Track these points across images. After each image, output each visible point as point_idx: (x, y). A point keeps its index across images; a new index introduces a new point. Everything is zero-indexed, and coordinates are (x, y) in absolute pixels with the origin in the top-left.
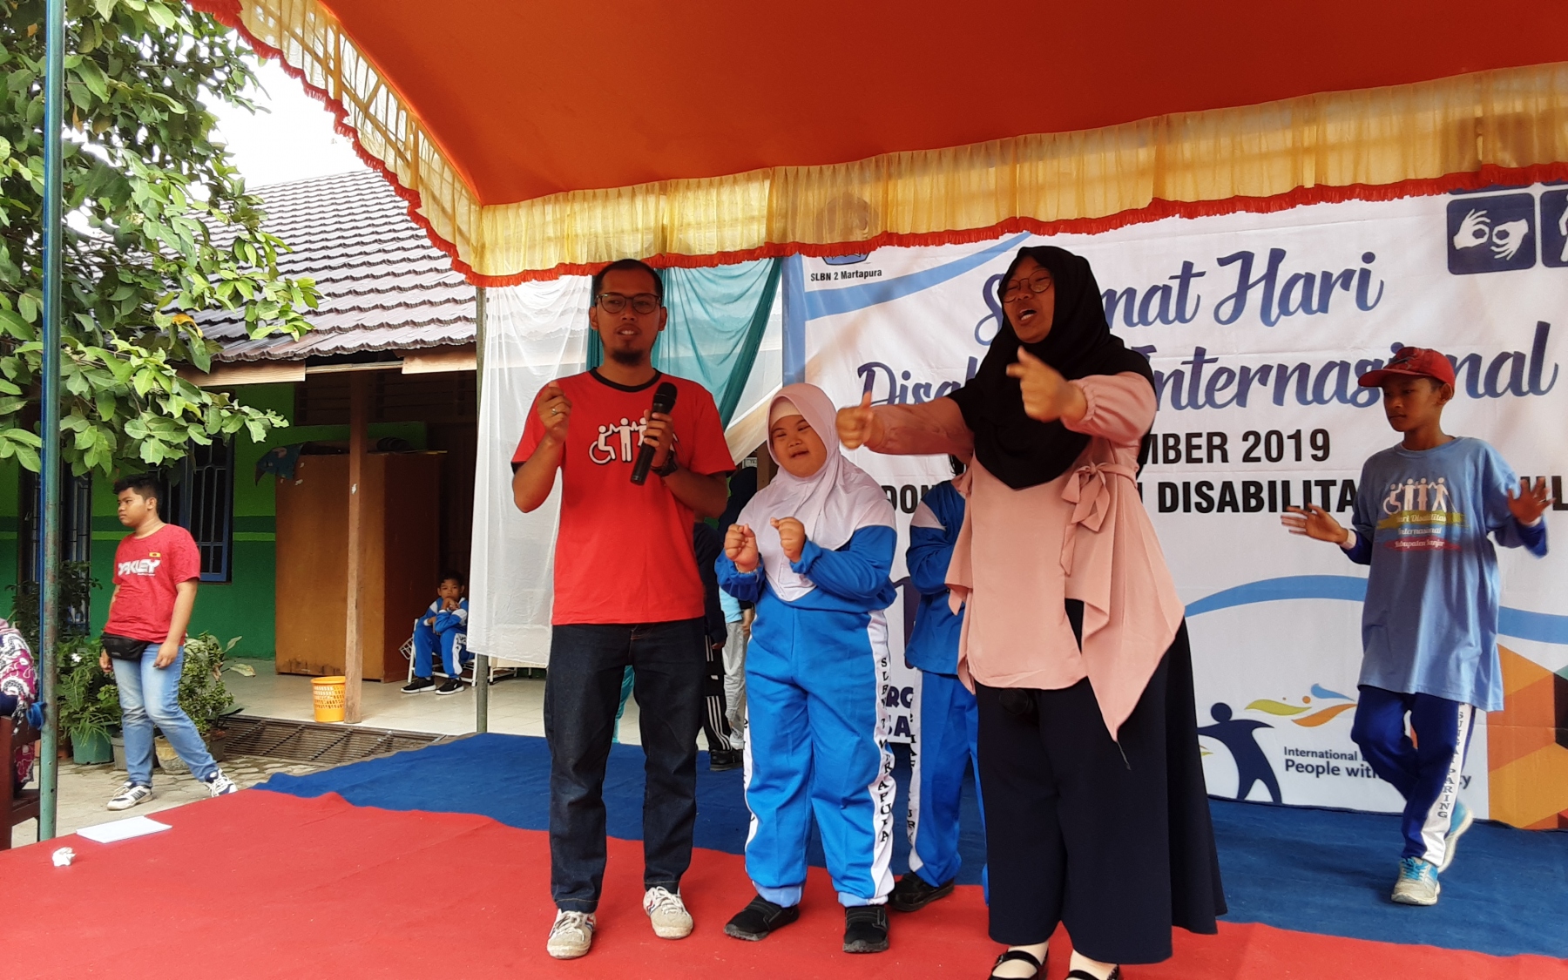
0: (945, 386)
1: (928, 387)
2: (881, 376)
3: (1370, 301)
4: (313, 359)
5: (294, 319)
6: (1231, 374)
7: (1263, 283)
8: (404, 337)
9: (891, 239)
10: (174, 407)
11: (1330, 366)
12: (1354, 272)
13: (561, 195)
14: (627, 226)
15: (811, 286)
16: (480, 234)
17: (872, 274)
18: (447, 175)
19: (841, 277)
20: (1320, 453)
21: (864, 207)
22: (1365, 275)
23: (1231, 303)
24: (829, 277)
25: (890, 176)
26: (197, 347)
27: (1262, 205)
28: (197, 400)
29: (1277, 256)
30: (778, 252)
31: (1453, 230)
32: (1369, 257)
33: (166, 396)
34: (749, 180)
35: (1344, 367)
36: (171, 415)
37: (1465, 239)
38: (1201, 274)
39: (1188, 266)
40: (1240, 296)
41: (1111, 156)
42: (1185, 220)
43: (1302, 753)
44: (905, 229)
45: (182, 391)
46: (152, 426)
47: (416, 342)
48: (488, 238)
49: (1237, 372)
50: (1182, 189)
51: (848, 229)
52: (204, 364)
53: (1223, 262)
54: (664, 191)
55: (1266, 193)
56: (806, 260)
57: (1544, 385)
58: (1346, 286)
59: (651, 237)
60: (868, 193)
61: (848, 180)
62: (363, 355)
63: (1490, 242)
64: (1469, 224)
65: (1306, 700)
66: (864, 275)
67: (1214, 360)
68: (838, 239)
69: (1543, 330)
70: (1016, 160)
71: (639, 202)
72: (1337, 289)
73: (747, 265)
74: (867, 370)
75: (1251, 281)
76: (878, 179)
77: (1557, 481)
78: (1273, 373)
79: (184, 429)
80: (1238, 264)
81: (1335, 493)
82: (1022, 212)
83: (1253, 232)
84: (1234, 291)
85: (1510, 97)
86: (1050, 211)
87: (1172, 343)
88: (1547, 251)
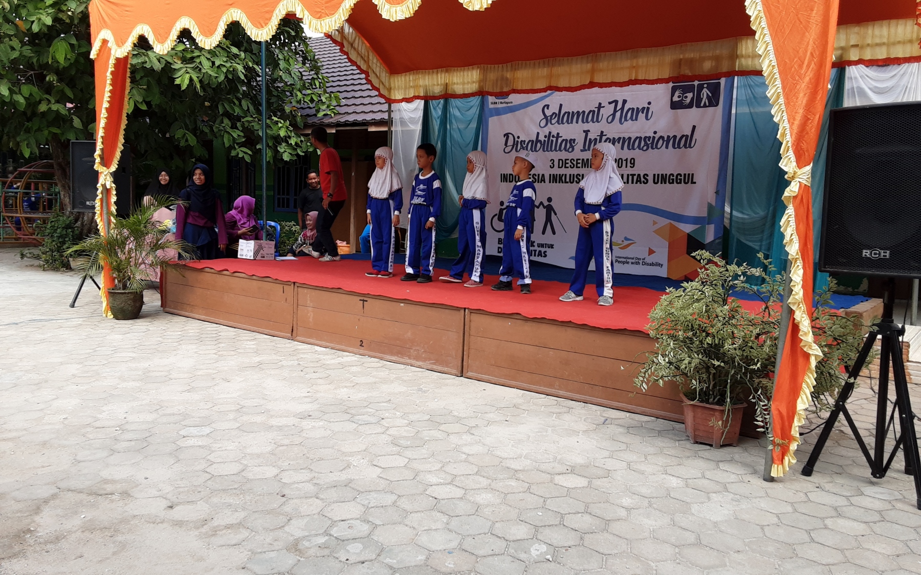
0: (530, 141)
1: (525, 141)
2: (511, 137)
3: (649, 118)
4: (338, 125)
5: (332, 109)
7: (620, 111)
8: (369, 117)
9: (515, 91)
10: (293, 141)
11: (637, 138)
12: (645, 108)
13: (415, 71)
14: (436, 83)
15: (491, 106)
16: (390, 84)
17: (510, 103)
18: (378, 64)
19: (500, 104)
20: (632, 166)
21: (507, 79)
22: (648, 108)
23: (611, 117)
24: (496, 103)
25: (515, 69)
26: (299, 119)
27: (620, 85)
28: (299, 139)
29: (625, 102)
30: (482, 93)
31: (673, 95)
32: (649, 103)
33: (290, 137)
34: (473, 68)
35: (641, 138)
36: (291, 144)
37: (676, 99)
38: (604, 107)
39: (600, 104)
40: (614, 115)
41: (579, 66)
42: (600, 89)
43: (620, 258)
44: (520, 88)
45: (295, 136)
46: (286, 147)
47: (372, 119)
48: (392, 85)
49: (612, 139)
50: (599, 79)
51: (502, 87)
52: (301, 125)
53: (610, 103)
54: (447, 71)
55: (621, 81)
56: (489, 97)
57: (692, 145)
58: (643, 113)
59: (442, 87)
60: (509, 75)
61: (503, 71)
62: (355, 123)
63: (682, 100)
64: (677, 94)
65: (623, 241)
66: (507, 103)
67: (606, 135)
68: (498, 91)
69: (694, 127)
70: (553, 66)
71: (439, 75)
72: (640, 113)
73: (472, 98)
74: (507, 135)
75: (618, 109)
76: (511, 70)
77: (693, 174)
78: (622, 140)
79: (296, 150)
80: (614, 104)
81: (635, 178)
82: (553, 84)
83: (618, 93)
84: (612, 112)
85: (690, 52)
86: (561, 84)
87: (594, 129)
88: (697, 103)
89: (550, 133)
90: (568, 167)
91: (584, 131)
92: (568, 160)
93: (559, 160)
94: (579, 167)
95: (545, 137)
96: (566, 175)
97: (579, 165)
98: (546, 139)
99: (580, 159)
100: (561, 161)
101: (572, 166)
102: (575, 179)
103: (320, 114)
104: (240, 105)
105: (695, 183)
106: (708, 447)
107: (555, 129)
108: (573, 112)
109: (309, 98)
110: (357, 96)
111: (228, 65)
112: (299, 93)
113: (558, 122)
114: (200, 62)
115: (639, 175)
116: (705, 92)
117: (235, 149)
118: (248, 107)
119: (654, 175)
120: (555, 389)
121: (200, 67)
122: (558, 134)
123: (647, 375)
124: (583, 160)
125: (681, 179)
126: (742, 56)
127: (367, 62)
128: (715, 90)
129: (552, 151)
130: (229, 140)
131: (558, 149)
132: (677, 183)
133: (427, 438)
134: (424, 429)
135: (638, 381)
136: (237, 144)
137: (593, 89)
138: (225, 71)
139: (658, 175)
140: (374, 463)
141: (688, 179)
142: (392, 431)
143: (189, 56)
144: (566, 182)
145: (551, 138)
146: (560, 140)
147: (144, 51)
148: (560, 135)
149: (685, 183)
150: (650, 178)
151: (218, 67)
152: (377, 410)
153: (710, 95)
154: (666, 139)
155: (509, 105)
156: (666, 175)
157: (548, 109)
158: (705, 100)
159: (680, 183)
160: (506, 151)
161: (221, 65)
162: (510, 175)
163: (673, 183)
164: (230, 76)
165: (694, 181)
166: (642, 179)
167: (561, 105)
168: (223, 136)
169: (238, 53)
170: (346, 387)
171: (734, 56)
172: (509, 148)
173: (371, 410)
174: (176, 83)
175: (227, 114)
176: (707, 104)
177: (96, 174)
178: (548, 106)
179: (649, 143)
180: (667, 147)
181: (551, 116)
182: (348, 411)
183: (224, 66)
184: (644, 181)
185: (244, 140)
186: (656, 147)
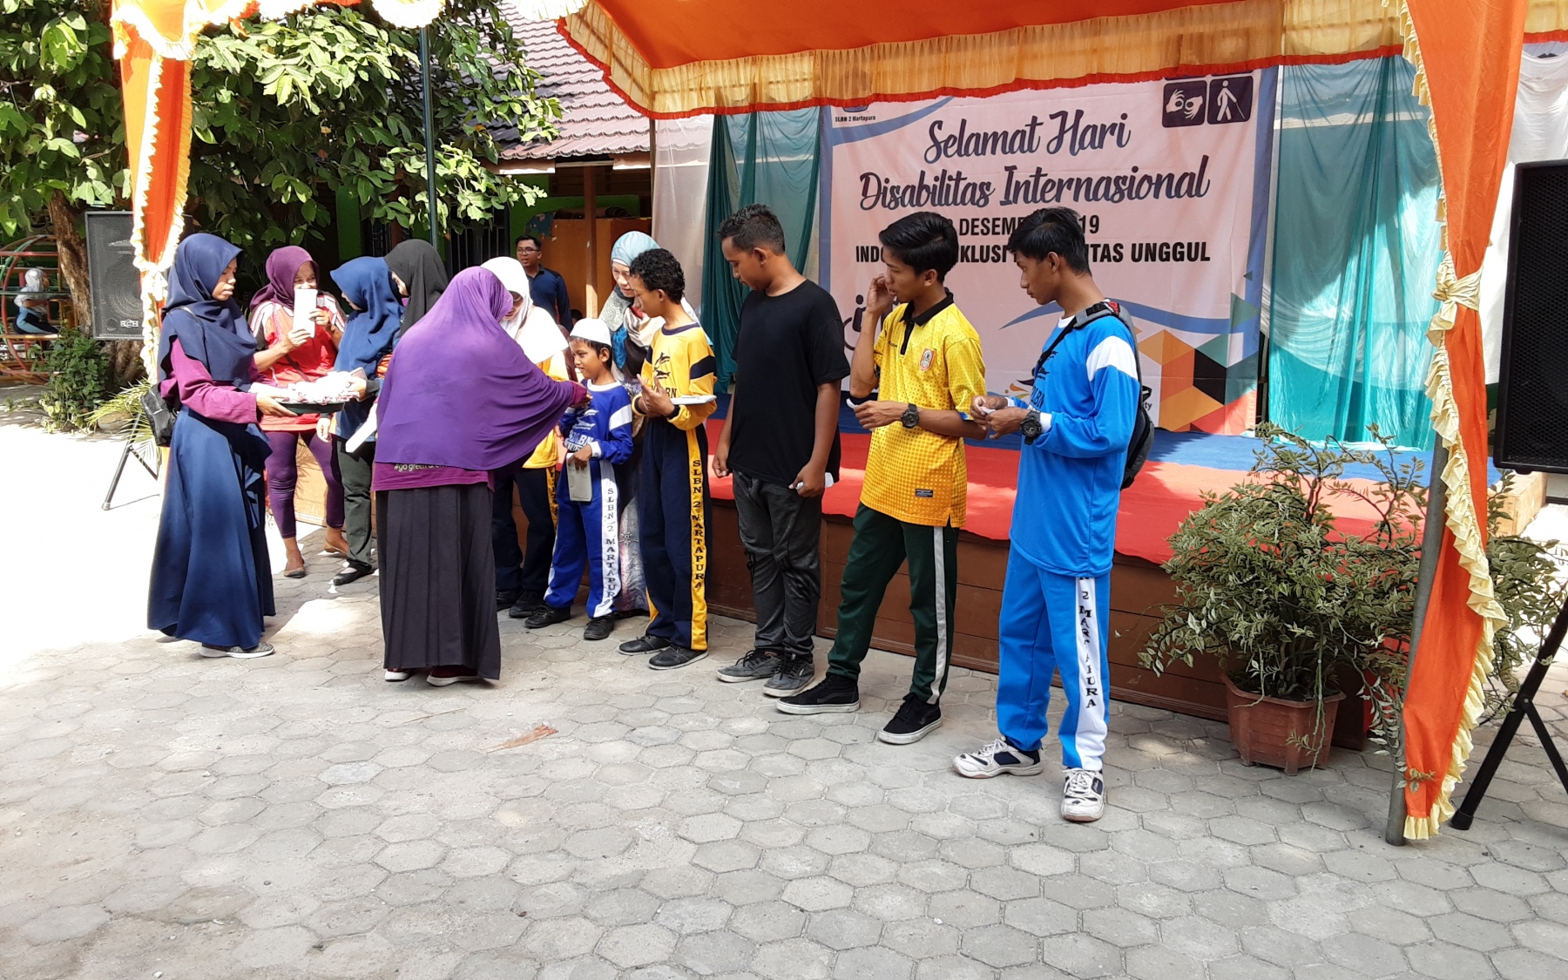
0: (908, 187)
1: (899, 187)
2: (873, 180)
3: (1124, 143)
4: (559, 159)
5: (548, 127)
6: (1054, 183)
7: (1071, 131)
8: (613, 145)
9: (879, 97)
10: (482, 186)
11: (1102, 179)
12: (1117, 124)
13: (697, 63)
14: (736, 83)
15: (836, 125)
16: (651, 85)
17: (870, 118)
18: (630, 51)
19: (853, 121)
20: (1094, 229)
21: (864, 75)
22: (1122, 126)
23: (1056, 141)
24: (846, 119)
25: (879, 57)
26: (490, 147)
27: (1072, 83)
28: (493, 182)
29: (1079, 114)
30: (819, 101)
31: (1166, 101)
32: (1124, 116)
33: (476, 179)
34: (803, 56)
35: (1109, 179)
37: (1172, 107)
38: (1041, 124)
39: (1035, 118)
40: (1060, 138)
41: (995, 49)
42: (1034, 91)
44: (889, 92)
45: (485, 176)
46: (471, 198)
47: (620, 149)
48: (656, 89)
49: (1057, 181)
50: (1033, 73)
51: (855, 91)
52: (493, 159)
53: (1052, 117)
54: (754, 62)
55: (1074, 76)
56: (833, 108)
57: (1202, 191)
58: (1112, 134)
59: (748, 91)
60: (867, 68)
61: (856, 60)
62: (589, 157)
63: (1184, 108)
64: (1174, 98)
66: (865, 119)
67: (1046, 175)
68: (849, 97)
69: (1205, 159)
70: (948, 50)
71: (741, 67)
72: (1108, 134)
73: (804, 111)
74: (865, 177)
75: (1067, 127)
76: (872, 59)
77: (1204, 244)
78: (1074, 183)
79: (489, 199)
80: (1060, 118)
81: (1100, 251)
82: (950, 84)
83: (1067, 99)
84: (1057, 134)
85: (1199, 22)
86: (965, 84)
87: (1025, 166)
88: (1210, 114)
89: (944, 172)
90: (977, 234)
91: (1007, 168)
92: (978, 220)
93: (962, 220)
94: (998, 233)
95: (936, 179)
96: (974, 247)
97: (997, 230)
98: (938, 184)
99: (999, 219)
100: (964, 223)
101: (985, 231)
102: (991, 255)
103: (527, 138)
104: (386, 126)
105: (1208, 259)
106: (1276, 773)
107: (953, 164)
108: (986, 134)
109: (506, 110)
110: (589, 104)
111: (358, 57)
112: (487, 101)
113: (958, 152)
114: (309, 55)
115: (1106, 246)
116: (1225, 95)
117: (380, 205)
118: (400, 130)
119: (1134, 245)
120: (986, 659)
121: (309, 63)
122: (959, 174)
123: (1163, 647)
124: (1005, 220)
125: (1182, 253)
126: (1293, 28)
127: (607, 47)
128: (1243, 90)
129: (949, 205)
130: (367, 193)
131: (959, 201)
132: (1176, 259)
133: (769, 774)
134: (761, 752)
135: (1146, 657)
136: (383, 196)
137: (1022, 91)
138: (354, 68)
139: (1141, 245)
140: (679, 833)
141: (1197, 252)
142: (705, 760)
143: (288, 43)
144: (974, 260)
145: (947, 182)
146: (962, 185)
147: (208, 39)
148: (963, 176)
149: (1190, 259)
150: (1127, 252)
151: (342, 62)
152: (672, 715)
153: (1234, 100)
154: (1154, 181)
155: (869, 122)
156: (1155, 245)
157: (940, 128)
158: (1224, 109)
159: (1182, 259)
160: (865, 205)
161: (347, 57)
162: (873, 248)
163: (1167, 259)
164: (364, 76)
165: (1207, 256)
166: (1113, 254)
167: (964, 122)
168: (357, 184)
169: (376, 35)
170: (611, 665)
171: (1278, 28)
172: (872, 200)
173: (660, 715)
174: (265, 93)
175: (360, 145)
176: (1229, 117)
177: (136, 275)
178: (939, 124)
179: (1123, 187)
180: (1156, 196)
181: (947, 141)
182: (621, 718)
183: (352, 59)
184: (1114, 257)
185: (394, 188)
186: (1138, 196)
